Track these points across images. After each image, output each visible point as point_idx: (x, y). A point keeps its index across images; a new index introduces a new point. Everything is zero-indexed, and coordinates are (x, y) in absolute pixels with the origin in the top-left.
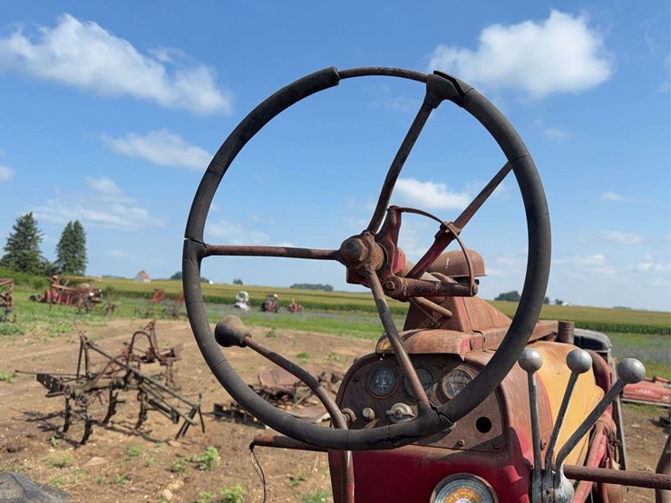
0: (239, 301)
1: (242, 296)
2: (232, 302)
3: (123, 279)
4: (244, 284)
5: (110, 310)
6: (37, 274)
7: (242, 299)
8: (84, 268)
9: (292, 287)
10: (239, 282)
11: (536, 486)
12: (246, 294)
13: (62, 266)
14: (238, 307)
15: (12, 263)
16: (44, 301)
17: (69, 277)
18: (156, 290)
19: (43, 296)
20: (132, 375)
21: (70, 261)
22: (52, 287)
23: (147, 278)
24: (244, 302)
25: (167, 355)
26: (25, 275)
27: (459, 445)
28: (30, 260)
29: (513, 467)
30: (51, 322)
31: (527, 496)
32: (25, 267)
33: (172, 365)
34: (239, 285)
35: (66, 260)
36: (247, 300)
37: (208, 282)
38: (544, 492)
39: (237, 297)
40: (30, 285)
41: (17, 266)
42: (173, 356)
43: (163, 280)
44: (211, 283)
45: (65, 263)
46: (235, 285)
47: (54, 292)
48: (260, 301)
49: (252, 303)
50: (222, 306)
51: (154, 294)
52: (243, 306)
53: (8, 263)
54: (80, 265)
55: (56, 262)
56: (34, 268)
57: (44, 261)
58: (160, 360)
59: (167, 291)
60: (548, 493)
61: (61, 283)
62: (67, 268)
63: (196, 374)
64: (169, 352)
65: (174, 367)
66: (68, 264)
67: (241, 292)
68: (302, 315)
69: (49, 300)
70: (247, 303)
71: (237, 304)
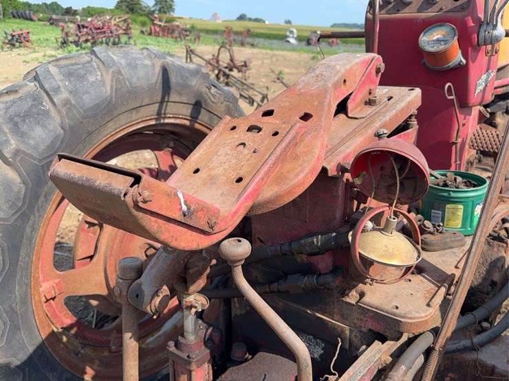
0: (289, 37)
1: (292, 32)
2: (283, 38)
3: (201, 20)
4: (293, 24)
5: (197, 39)
6: (141, 15)
7: (292, 36)
8: (173, 10)
9: (332, 26)
10: (289, 22)
11: (482, 30)
12: (295, 31)
13: (158, 9)
14: (288, 41)
15: (124, 7)
16: (150, 34)
17: (165, 17)
18: (227, 28)
19: (149, 31)
20: (222, 73)
21: (163, 5)
22: (154, 24)
23: (219, 18)
24: (293, 37)
25: (242, 66)
26: (133, 16)
27: (441, 9)
28: (136, 4)
29: (470, 18)
30: (159, 46)
31: (476, 35)
32: (132, 10)
33: (245, 73)
34: (289, 25)
35: (161, 4)
36: (295, 36)
37: (264, 22)
38: (487, 33)
39: (288, 34)
40: (138, 24)
41: (127, 9)
42: (246, 66)
43: (231, 21)
44: (267, 23)
45: (160, 6)
46: (285, 24)
47: (156, 27)
48: (305, 37)
49: (299, 39)
50: (275, 41)
51: (225, 31)
52: (292, 41)
53: (121, 6)
54: (171, 8)
55: (154, 6)
56: (139, 11)
57: (146, 5)
58: (237, 68)
59: (235, 29)
60: (489, 33)
61: (160, 21)
62: (162, 10)
63: (261, 81)
64: (243, 64)
65: (247, 74)
66: (163, 7)
67: (291, 30)
68: (339, 49)
69: (153, 34)
70: (296, 39)
71: (288, 39)
